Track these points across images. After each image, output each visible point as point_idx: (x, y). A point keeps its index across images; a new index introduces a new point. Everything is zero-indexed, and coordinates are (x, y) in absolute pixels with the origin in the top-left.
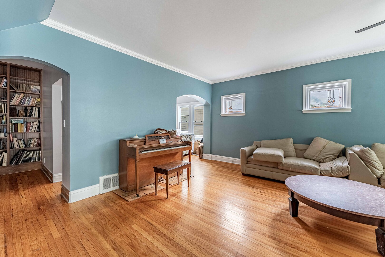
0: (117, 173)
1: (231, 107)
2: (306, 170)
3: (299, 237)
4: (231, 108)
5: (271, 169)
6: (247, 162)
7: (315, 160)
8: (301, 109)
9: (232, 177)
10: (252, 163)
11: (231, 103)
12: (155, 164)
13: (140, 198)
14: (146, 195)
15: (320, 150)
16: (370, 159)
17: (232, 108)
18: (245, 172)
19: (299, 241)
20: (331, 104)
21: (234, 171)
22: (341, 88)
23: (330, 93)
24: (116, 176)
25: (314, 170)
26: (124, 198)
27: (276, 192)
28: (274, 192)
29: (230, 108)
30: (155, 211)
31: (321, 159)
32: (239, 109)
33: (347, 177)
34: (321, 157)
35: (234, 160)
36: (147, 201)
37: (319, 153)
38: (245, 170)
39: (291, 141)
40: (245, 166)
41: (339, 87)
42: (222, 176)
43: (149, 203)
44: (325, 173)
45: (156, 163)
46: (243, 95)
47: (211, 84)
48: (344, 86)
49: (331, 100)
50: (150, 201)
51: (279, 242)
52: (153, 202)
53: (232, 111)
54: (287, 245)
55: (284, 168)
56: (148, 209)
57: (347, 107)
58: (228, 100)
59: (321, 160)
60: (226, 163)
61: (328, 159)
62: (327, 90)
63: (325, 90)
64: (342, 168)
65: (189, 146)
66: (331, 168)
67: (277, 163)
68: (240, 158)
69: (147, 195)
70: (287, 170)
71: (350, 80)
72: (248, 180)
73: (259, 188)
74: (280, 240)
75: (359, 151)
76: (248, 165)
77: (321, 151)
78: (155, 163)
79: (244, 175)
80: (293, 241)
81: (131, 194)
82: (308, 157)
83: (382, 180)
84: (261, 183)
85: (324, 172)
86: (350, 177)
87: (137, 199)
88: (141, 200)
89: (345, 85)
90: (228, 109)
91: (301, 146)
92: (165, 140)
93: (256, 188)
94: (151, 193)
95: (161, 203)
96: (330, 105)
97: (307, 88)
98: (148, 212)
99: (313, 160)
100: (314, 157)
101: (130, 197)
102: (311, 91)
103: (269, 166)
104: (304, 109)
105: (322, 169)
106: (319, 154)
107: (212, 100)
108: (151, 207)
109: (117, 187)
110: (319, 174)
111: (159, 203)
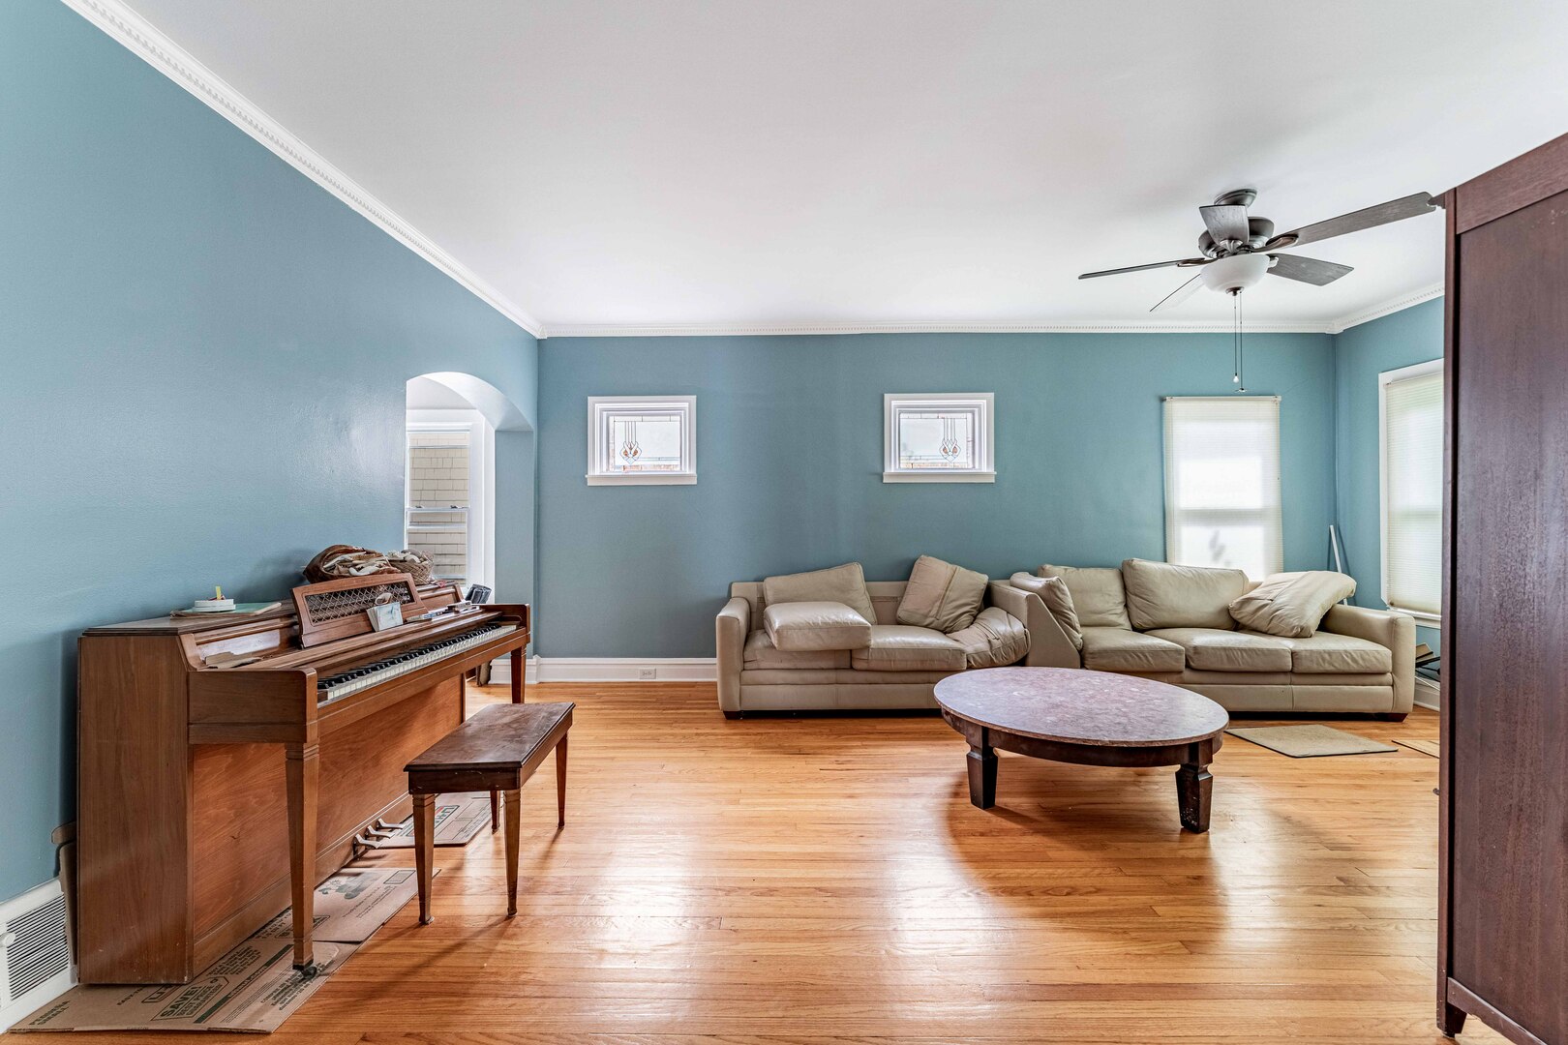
0: (41, 881)
1: (631, 449)
2: (933, 661)
3: (1049, 860)
4: (631, 451)
5: (832, 675)
6: (744, 662)
7: (933, 625)
8: (879, 470)
9: (697, 734)
10: (763, 665)
11: (631, 431)
12: (348, 753)
13: (330, 979)
14: (353, 947)
15: (940, 595)
16: (1063, 606)
17: (636, 452)
18: (738, 704)
19: (1060, 871)
20: (950, 458)
21: (678, 709)
22: (970, 415)
23: (946, 427)
24: (49, 905)
25: (953, 655)
26: (203, 1026)
27: (876, 750)
28: (871, 751)
29: (628, 451)
30: (511, 1001)
31: (947, 620)
32: (667, 459)
33: (1022, 662)
34: (947, 615)
35: (653, 668)
36: (405, 974)
37: (938, 604)
38: (738, 696)
39: (858, 572)
40: (738, 681)
41: (966, 412)
42: (655, 739)
43: (424, 976)
44: (980, 661)
45: (350, 749)
46: (686, 405)
47: (538, 337)
48: (976, 409)
49: (950, 446)
50: (420, 966)
51: (1029, 894)
52: (447, 961)
53: (635, 463)
54: (1049, 894)
55: (873, 665)
56: (463, 1013)
57: (985, 470)
58: (617, 418)
59: (946, 625)
60: (617, 687)
61: (964, 618)
62: (941, 415)
63: (936, 415)
64: (1013, 638)
65: (514, 627)
66: (989, 642)
67: (851, 651)
68: (714, 656)
69: (363, 945)
70: (882, 669)
71: (991, 395)
72: (761, 734)
73: (828, 751)
74: (1028, 889)
75: (1042, 588)
76: (747, 675)
77: (943, 598)
78: (346, 747)
79: (732, 716)
80: (1050, 876)
81: (236, 980)
82: (912, 620)
83: (1087, 656)
84: (806, 731)
85: (977, 658)
86: (1030, 659)
87: (317, 994)
88: (348, 987)
89: (979, 407)
90: (617, 452)
91: (886, 588)
92: (397, 606)
93: (814, 754)
94: (383, 924)
95: (499, 948)
96: (945, 461)
97: (894, 403)
98: (473, 1024)
99: (926, 626)
100: (926, 616)
101: (249, 1003)
102: (902, 415)
103: (823, 666)
104: (887, 470)
105: (969, 650)
106: (940, 607)
107: (538, 410)
108: (465, 995)
109: (60, 983)
110: (966, 665)
111: (494, 956)
